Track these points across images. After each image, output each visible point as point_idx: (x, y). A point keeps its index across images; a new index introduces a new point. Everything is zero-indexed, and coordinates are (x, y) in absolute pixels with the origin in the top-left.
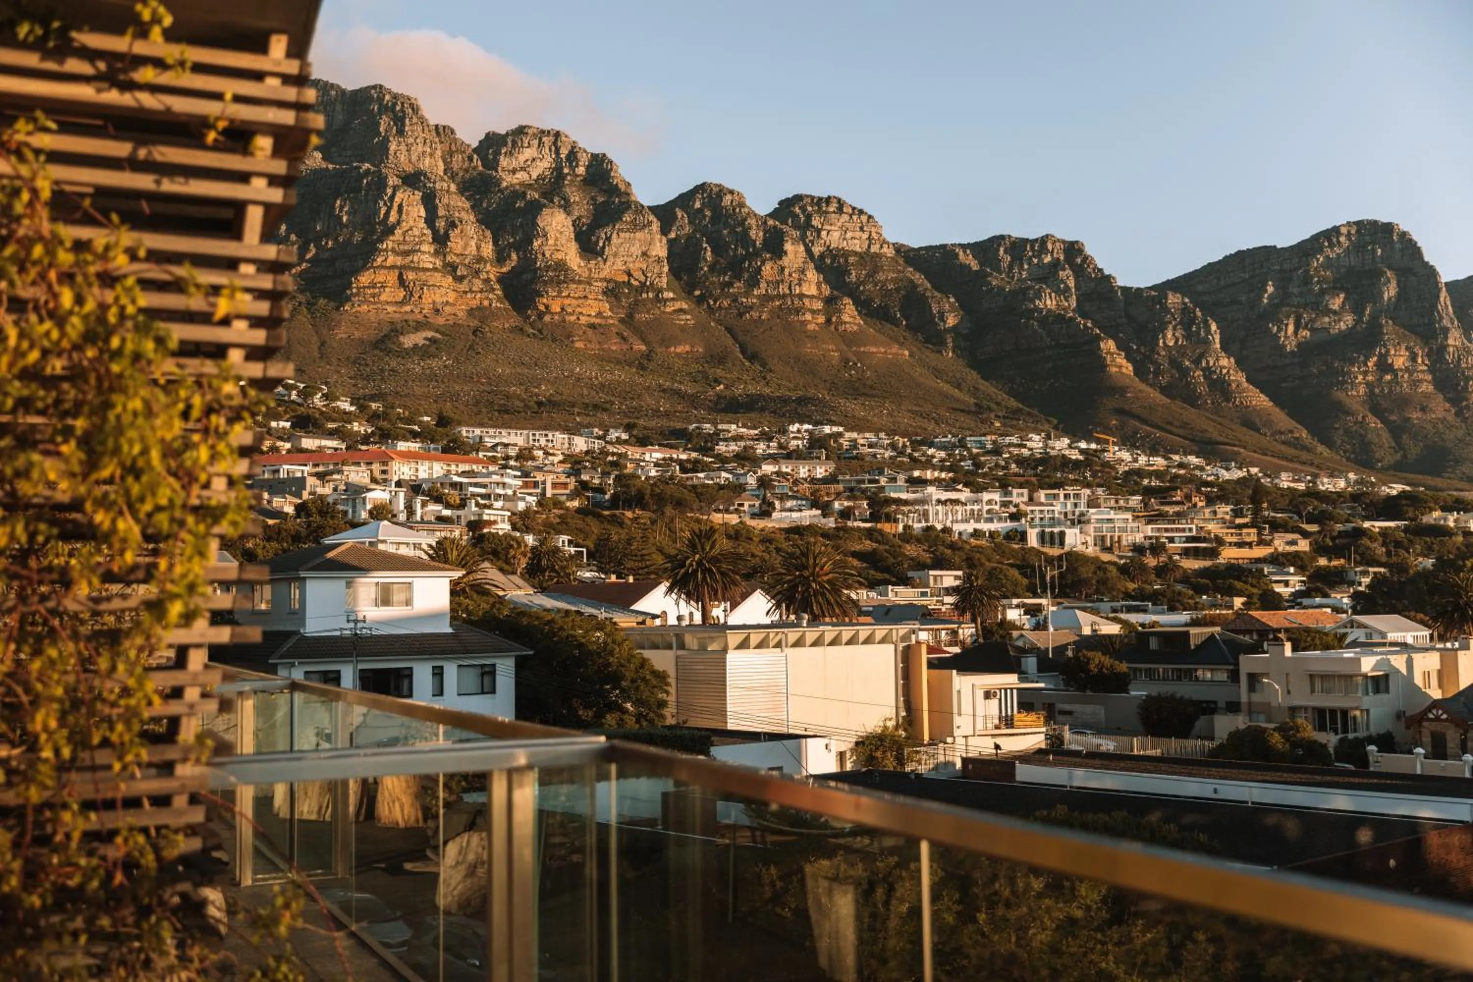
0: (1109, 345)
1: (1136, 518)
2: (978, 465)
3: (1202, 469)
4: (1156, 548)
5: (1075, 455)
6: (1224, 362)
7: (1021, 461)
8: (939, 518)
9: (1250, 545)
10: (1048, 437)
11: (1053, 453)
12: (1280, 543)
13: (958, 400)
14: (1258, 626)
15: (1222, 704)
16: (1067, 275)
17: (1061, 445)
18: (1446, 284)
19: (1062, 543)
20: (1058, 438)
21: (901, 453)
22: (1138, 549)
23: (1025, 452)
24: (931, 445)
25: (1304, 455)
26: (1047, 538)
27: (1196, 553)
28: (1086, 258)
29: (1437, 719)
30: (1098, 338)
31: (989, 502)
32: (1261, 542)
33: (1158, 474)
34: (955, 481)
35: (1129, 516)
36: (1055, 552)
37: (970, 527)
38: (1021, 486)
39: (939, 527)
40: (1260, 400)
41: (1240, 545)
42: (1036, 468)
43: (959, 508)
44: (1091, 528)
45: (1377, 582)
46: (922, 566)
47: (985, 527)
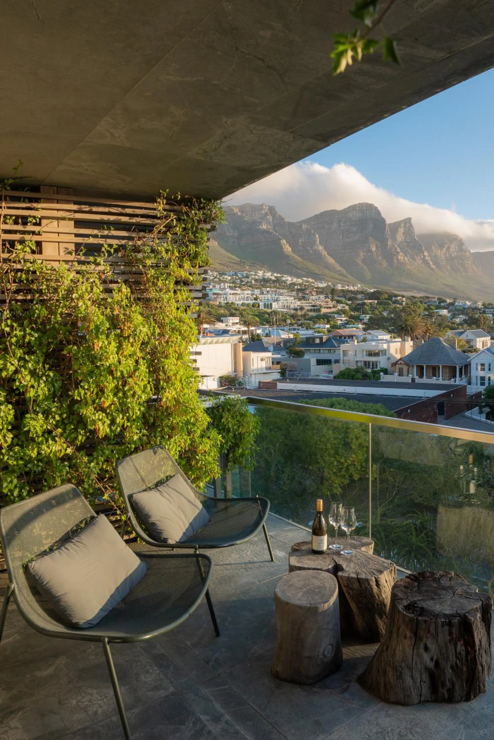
0: (284, 241)
1: (294, 299)
2: (242, 281)
3: (314, 283)
4: (302, 309)
5: (273, 278)
6: (320, 248)
7: (256, 280)
8: (231, 299)
9: (330, 308)
10: (264, 272)
11: (266, 277)
12: (340, 307)
13: (234, 259)
14: (339, 335)
15: (333, 360)
16: (270, 217)
17: (268, 275)
18: (388, 224)
19: (271, 308)
20: (267, 272)
21: (215, 278)
22: (296, 309)
23: (257, 277)
24: (226, 275)
25: (345, 279)
26: (266, 306)
27: (314, 311)
28: (276, 212)
29: (401, 364)
30: (280, 239)
31: (247, 294)
32: (334, 307)
33: (300, 284)
34: (236, 287)
35: (292, 298)
36: (269, 311)
37: (240, 303)
38: (257, 289)
39: (230, 302)
40: (331, 260)
41: (328, 308)
42: (261, 282)
43: (237, 296)
44: (280, 303)
45: (371, 319)
46: (225, 316)
47: (246, 302)
